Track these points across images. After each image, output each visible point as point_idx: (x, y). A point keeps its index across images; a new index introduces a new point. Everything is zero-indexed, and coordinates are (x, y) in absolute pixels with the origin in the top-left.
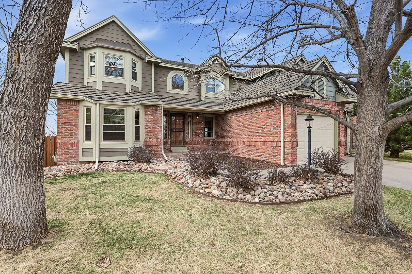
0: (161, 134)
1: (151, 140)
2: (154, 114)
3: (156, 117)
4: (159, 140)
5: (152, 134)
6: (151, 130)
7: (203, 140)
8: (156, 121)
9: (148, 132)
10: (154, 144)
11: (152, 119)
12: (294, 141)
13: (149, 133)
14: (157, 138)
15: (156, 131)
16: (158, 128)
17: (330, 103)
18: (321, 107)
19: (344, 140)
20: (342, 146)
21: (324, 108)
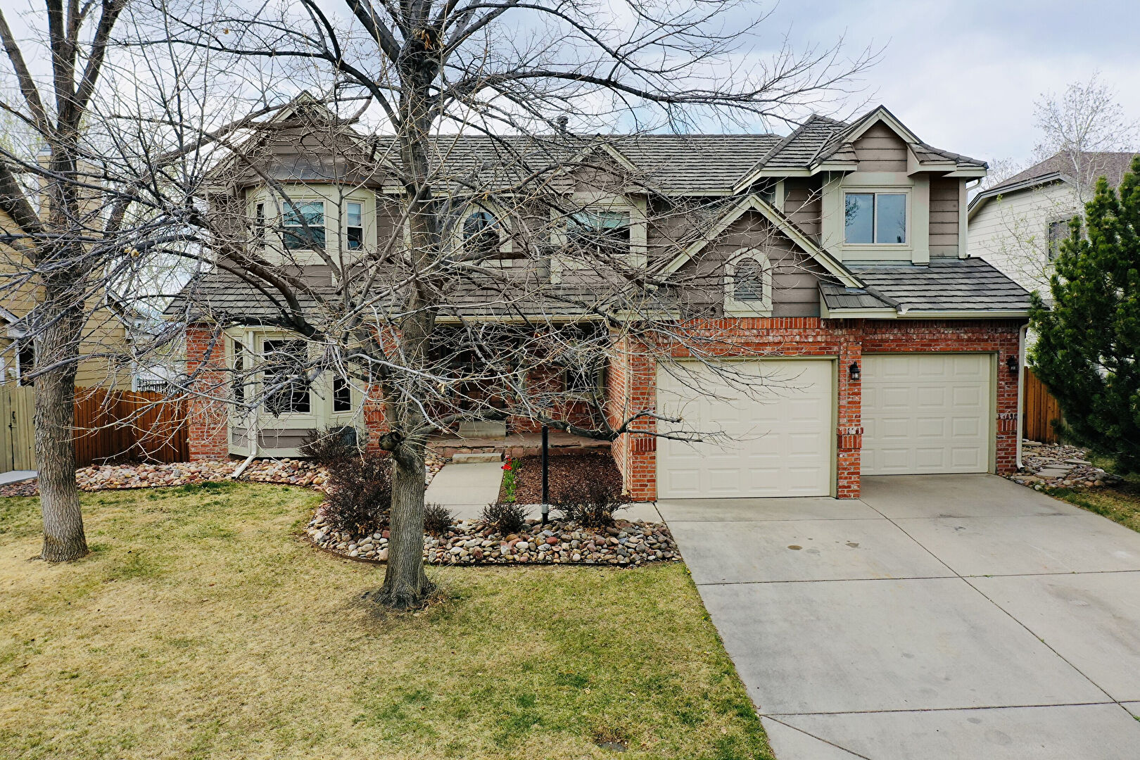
17: (791, 322)
18: (751, 336)
19: (857, 432)
20: (850, 450)
21: (765, 340)
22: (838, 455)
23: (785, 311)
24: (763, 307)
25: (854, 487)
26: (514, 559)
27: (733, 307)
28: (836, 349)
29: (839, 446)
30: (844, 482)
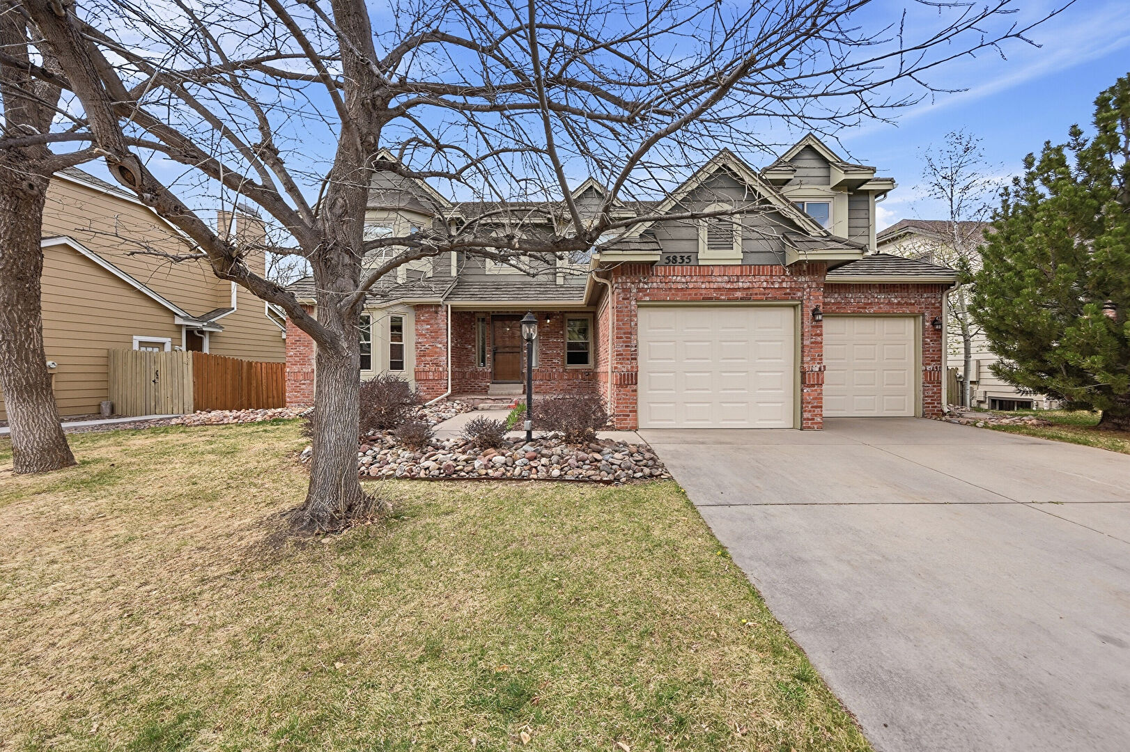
0: (444, 358)
1: (427, 369)
2: (432, 321)
3: (436, 326)
4: (441, 369)
5: (428, 358)
6: (427, 351)
7: (561, 370)
8: (435, 334)
9: (421, 356)
10: (431, 378)
11: (427, 329)
12: (625, 370)
13: (423, 356)
14: (437, 365)
15: (436, 353)
16: (440, 346)
17: (757, 270)
18: (721, 282)
19: (820, 369)
20: (813, 385)
21: (735, 285)
22: (802, 390)
23: (753, 260)
24: (734, 255)
25: (818, 419)
26: (487, 474)
27: (706, 255)
28: (799, 294)
29: (803, 382)
30: (807, 415)
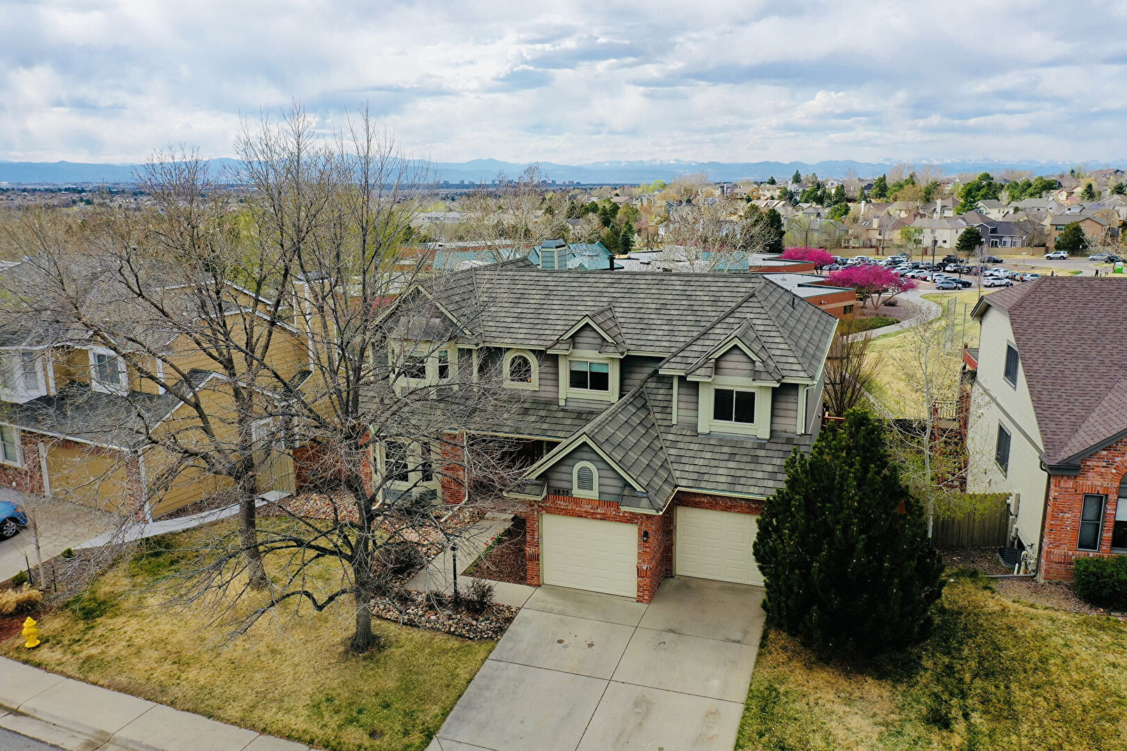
0: (462, 473)
4: (460, 481)
5: (450, 472)
6: (450, 466)
10: (452, 487)
12: (531, 552)
13: (447, 470)
17: (609, 504)
18: (587, 508)
19: (647, 568)
20: (644, 577)
21: (596, 511)
22: (638, 579)
23: (606, 498)
24: (593, 494)
25: (646, 597)
26: (426, 625)
27: (577, 492)
28: (636, 521)
29: (638, 574)
30: (641, 594)
